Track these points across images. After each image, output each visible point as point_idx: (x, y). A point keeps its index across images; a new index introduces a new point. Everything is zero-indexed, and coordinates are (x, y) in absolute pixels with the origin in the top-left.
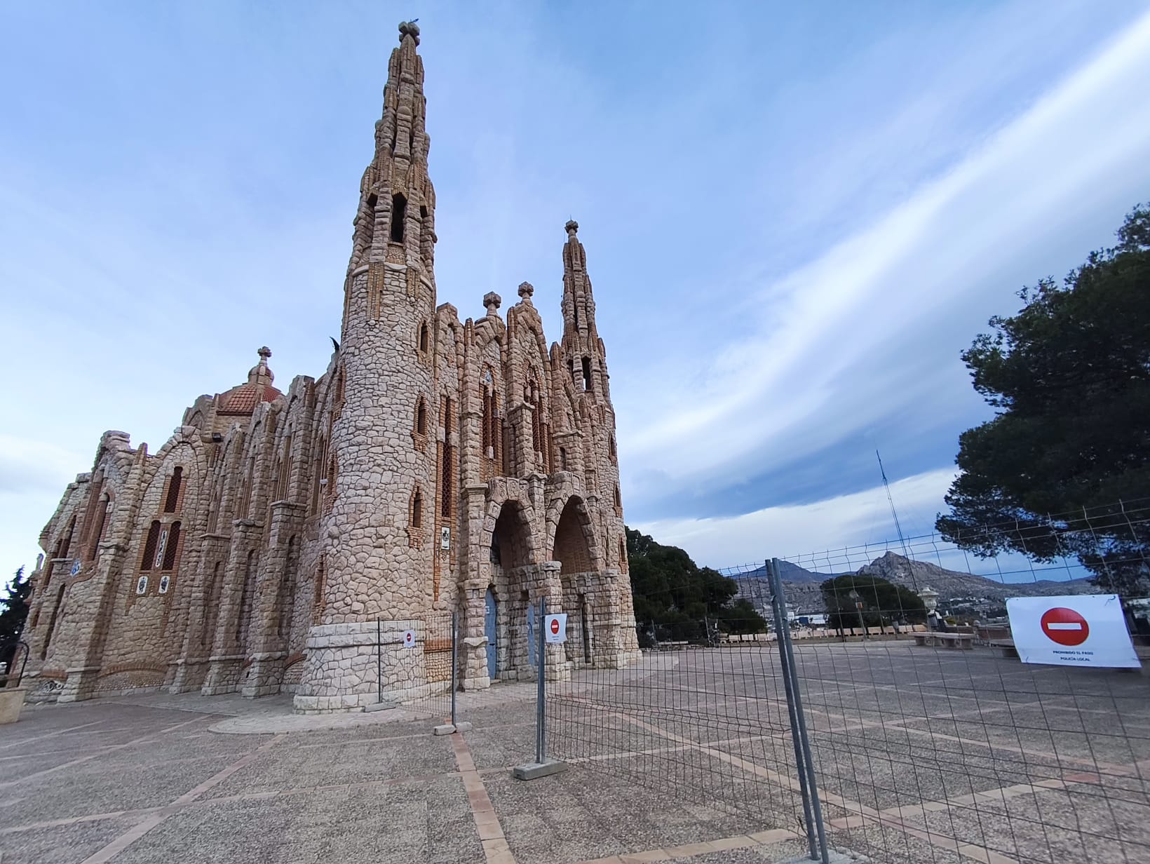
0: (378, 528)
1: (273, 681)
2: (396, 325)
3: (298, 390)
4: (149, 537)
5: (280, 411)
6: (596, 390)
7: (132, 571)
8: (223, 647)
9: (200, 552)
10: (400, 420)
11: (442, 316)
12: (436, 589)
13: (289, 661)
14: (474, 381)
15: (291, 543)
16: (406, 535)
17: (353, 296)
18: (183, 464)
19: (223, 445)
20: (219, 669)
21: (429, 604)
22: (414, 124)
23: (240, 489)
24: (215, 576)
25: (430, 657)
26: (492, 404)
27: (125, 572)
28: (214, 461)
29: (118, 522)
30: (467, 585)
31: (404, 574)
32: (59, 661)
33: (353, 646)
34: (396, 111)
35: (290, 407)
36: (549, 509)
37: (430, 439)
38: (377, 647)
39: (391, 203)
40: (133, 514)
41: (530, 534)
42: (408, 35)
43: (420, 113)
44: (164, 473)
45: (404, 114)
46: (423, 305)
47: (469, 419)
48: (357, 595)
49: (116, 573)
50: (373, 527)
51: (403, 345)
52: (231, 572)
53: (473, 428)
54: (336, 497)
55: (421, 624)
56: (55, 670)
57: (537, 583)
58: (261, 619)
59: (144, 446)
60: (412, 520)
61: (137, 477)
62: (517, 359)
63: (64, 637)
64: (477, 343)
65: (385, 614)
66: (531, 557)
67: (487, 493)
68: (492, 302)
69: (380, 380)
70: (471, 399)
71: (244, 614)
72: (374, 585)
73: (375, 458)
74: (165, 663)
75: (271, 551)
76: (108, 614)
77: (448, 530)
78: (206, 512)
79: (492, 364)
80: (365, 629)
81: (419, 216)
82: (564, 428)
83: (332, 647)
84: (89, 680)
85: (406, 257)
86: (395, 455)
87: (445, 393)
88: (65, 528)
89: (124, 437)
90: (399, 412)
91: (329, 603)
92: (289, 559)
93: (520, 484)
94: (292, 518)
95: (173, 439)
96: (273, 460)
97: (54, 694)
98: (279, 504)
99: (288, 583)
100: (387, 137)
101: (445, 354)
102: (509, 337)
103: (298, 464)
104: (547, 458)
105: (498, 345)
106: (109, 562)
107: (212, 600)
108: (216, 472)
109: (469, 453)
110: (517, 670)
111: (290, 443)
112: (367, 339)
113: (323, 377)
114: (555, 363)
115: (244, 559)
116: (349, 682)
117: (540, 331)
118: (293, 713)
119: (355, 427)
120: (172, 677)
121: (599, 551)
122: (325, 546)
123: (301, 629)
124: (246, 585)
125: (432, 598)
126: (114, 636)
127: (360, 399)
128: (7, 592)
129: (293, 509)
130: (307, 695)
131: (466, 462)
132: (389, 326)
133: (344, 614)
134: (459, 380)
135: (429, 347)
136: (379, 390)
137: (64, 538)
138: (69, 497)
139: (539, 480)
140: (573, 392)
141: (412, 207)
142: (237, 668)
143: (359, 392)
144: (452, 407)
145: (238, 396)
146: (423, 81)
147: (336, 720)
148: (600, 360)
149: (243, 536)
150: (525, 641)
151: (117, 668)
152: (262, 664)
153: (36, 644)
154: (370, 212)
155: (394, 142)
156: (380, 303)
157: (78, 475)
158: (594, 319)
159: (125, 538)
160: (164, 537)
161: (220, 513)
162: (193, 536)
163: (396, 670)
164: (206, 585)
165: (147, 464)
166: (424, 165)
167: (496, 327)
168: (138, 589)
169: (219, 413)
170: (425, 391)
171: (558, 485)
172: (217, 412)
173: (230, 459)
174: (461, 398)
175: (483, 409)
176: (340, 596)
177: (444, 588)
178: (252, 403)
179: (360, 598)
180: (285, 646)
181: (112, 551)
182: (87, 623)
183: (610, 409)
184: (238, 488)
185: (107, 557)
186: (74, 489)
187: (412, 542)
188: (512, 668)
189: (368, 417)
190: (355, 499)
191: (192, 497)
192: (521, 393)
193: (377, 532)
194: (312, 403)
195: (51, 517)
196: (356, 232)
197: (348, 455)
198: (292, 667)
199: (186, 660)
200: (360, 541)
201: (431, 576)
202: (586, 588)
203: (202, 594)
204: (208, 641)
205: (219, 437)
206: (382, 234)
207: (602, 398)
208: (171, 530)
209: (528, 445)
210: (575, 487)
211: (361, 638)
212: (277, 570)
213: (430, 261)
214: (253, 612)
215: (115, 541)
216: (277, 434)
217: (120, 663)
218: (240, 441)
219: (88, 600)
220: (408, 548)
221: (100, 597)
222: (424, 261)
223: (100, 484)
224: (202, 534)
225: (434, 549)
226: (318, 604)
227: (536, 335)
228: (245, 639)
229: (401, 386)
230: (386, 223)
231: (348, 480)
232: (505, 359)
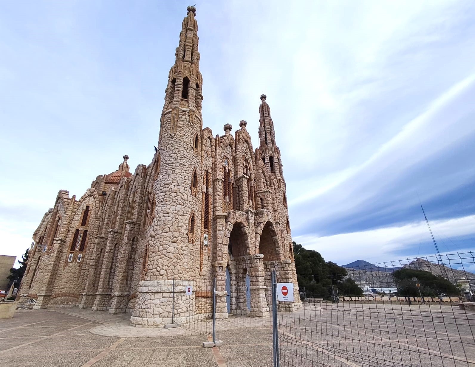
0: (174, 233)
1: (123, 307)
2: (184, 136)
3: (139, 171)
4: (74, 236)
5: (131, 181)
6: (276, 171)
7: (67, 251)
8: (102, 288)
9: (94, 244)
10: (185, 180)
11: (205, 133)
12: (201, 265)
13: (130, 297)
14: (220, 164)
15: (133, 241)
16: (187, 237)
17: (164, 123)
18: (90, 205)
19: (106, 197)
20: (100, 298)
21: (197, 273)
22: (193, 48)
23: (113, 216)
24: (101, 255)
25: (198, 300)
26: (228, 176)
27: (64, 252)
28: (102, 204)
29: (62, 230)
30: (217, 264)
31: (186, 257)
32: (35, 290)
33: (160, 292)
34: (185, 42)
35: (135, 179)
36: (256, 227)
37: (199, 190)
38: (172, 293)
39: (182, 81)
40: (68, 226)
41: (247, 240)
42: (191, 12)
43: (196, 43)
44: (82, 208)
45: (189, 43)
46: (196, 127)
47: (217, 182)
48: (163, 266)
49: (60, 252)
50: (171, 232)
51: (187, 145)
52: (107, 253)
53: (219, 186)
54: (154, 217)
55: (194, 283)
56: (33, 294)
57: (251, 265)
58: (119, 276)
59: (74, 197)
60: (190, 229)
61: (71, 210)
62: (240, 155)
63: (38, 279)
64: (221, 146)
65: (176, 276)
66: (248, 251)
67: (226, 218)
68: (228, 128)
69: (176, 161)
70: (219, 172)
71: (112, 273)
72: (171, 262)
73: (173, 198)
74: (78, 294)
75: (124, 244)
76: (56, 270)
77: (207, 236)
78: (98, 226)
79: (228, 157)
80: (166, 284)
81: (195, 87)
82: (262, 189)
83: (150, 293)
84: (47, 299)
85: (189, 105)
86: (183, 197)
87: (206, 169)
88: (43, 231)
89: (67, 193)
90: (185, 176)
91: (149, 270)
92: (132, 248)
93: (243, 214)
94: (134, 229)
95: (86, 194)
96: (127, 202)
97: (32, 305)
98: (128, 222)
99: (131, 259)
100: (181, 54)
101: (206, 151)
102: (236, 145)
103: (138, 204)
104: (254, 203)
105: (230, 148)
106: (58, 247)
107: (99, 266)
108: (103, 209)
109: (217, 198)
110: (241, 310)
111: (135, 195)
112: (170, 142)
113: (150, 165)
114: (257, 158)
115: (113, 247)
116: (158, 311)
117: (250, 143)
118: (130, 325)
119: (164, 183)
120: (81, 301)
121: (281, 250)
122: (148, 241)
123: (137, 282)
124: (113, 260)
125: (199, 270)
126: (58, 280)
127: (166, 170)
128: (22, 259)
129: (134, 225)
130: (137, 317)
131: (216, 203)
132: (181, 136)
133: (156, 275)
134: (213, 163)
135: (199, 147)
136: (175, 166)
137: (42, 236)
138: (45, 218)
139: (252, 213)
140: (265, 172)
141: (192, 83)
142: (108, 299)
143: (166, 167)
144: (209, 176)
145: (114, 176)
146: (197, 30)
147: (150, 332)
148: (278, 158)
149: (113, 237)
150: (245, 294)
151: (58, 295)
152: (118, 298)
153: (27, 282)
154: (172, 86)
155: (184, 55)
156: (177, 126)
157: (49, 209)
158: (274, 138)
159: (65, 236)
160: (80, 237)
161: (104, 227)
162: (92, 237)
163: (181, 306)
164: (96, 259)
165: (75, 204)
166: (198, 66)
167: (230, 139)
168: (69, 259)
169: (106, 183)
170: (197, 167)
171: (261, 216)
172: (105, 182)
173: (109, 202)
174: (213, 172)
175: (224, 178)
176: (154, 266)
177: (205, 265)
178: (120, 179)
179: (164, 267)
180: (129, 290)
181: (59, 242)
182: (47, 274)
183: (283, 181)
184: (112, 215)
185: (57, 244)
186: (47, 215)
187: (190, 240)
188: (239, 308)
189: (170, 179)
190: (163, 218)
191: (93, 219)
192: (242, 170)
193: (173, 235)
194: (145, 176)
195: (38, 227)
196: (166, 95)
197: (160, 197)
198: (131, 300)
199: (86, 293)
200: (165, 239)
201: (199, 259)
202: (275, 269)
203: (94, 263)
204: (96, 285)
205: (105, 193)
206: (178, 95)
207: (280, 176)
208: (84, 234)
209: (246, 195)
210: (269, 217)
211: (164, 288)
212: (126, 253)
213: (200, 107)
214: (115, 273)
215: (60, 238)
216: (129, 191)
217: (60, 293)
218: (114, 194)
219: (48, 263)
220: (188, 243)
221: (53, 262)
222: (197, 108)
223: (56, 213)
224: (96, 236)
225: (200, 245)
226: (144, 270)
227: (248, 144)
228: (111, 285)
229: (186, 164)
230: (180, 90)
231: (160, 208)
232: (234, 155)
